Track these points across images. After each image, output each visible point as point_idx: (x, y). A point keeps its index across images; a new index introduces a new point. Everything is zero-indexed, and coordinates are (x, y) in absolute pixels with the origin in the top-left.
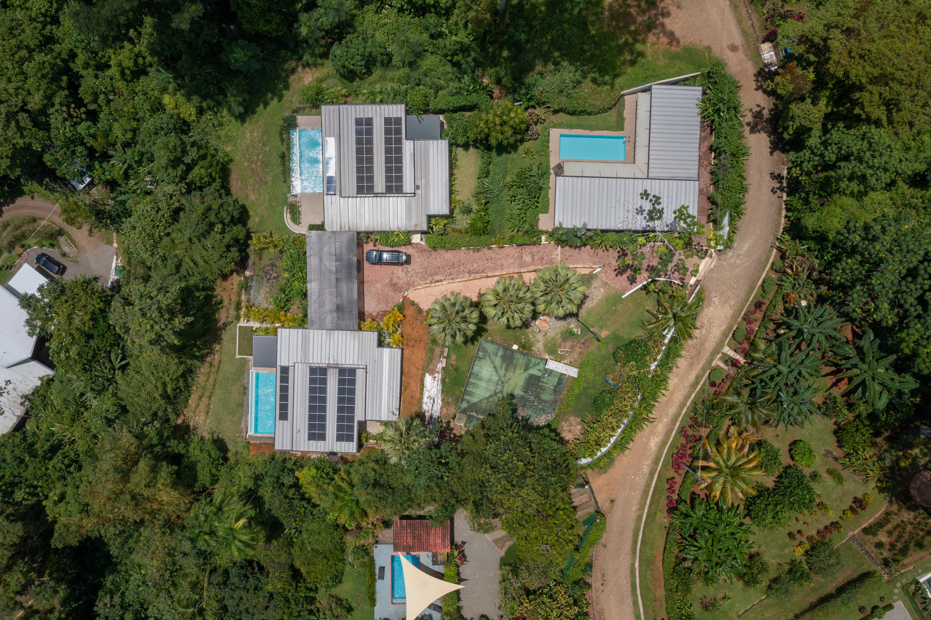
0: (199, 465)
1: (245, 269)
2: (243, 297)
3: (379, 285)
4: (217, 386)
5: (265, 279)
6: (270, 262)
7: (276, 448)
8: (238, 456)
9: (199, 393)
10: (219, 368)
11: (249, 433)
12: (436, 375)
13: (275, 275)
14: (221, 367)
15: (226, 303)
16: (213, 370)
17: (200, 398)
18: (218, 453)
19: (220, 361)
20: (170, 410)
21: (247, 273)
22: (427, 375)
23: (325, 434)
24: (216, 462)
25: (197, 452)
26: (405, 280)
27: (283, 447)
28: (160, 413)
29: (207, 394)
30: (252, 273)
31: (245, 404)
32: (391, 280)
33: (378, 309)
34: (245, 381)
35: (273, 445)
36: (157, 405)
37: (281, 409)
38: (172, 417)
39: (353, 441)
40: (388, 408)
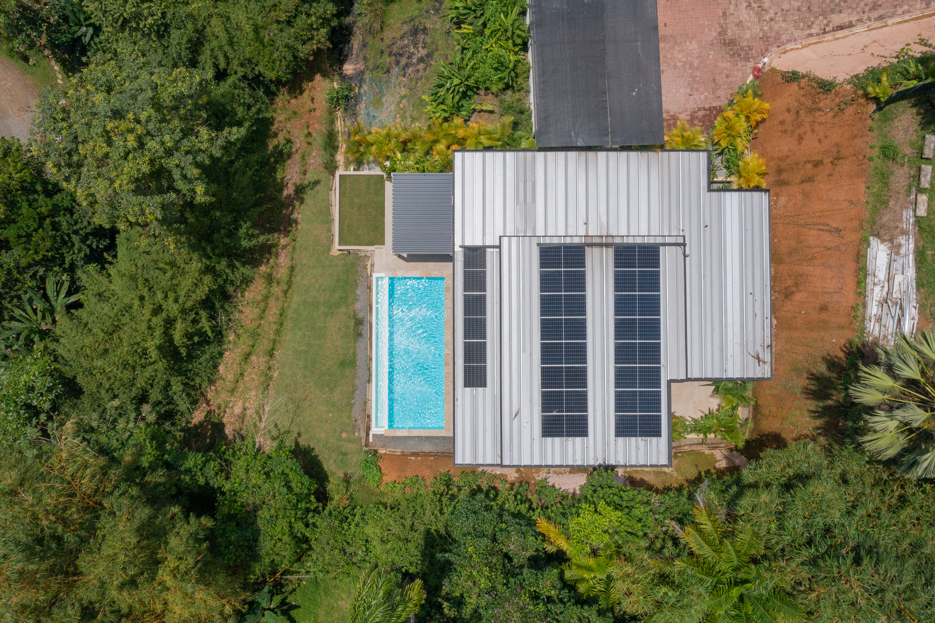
0: (264, 514)
1: (342, 62)
2: (339, 125)
3: (693, 46)
4: (288, 324)
5: (396, 70)
6: (406, 28)
7: (459, 460)
8: (353, 487)
9: (243, 347)
10: (289, 283)
11: (374, 430)
12: (902, 240)
13: (423, 52)
14: (297, 279)
15: (299, 143)
16: (276, 289)
17: (247, 356)
18: (306, 479)
19: (292, 269)
20: (177, 387)
21: (349, 68)
22: (874, 242)
23: (585, 419)
24: (302, 505)
25: (256, 478)
26: (756, 29)
27: (475, 457)
28: (155, 395)
29: (264, 344)
30: (361, 66)
31: (360, 361)
32: (722, 33)
33: (691, 105)
34: (358, 306)
35: (451, 455)
36: (149, 372)
37: (468, 357)
38: (183, 405)
39: (658, 434)
40: (743, 344)
